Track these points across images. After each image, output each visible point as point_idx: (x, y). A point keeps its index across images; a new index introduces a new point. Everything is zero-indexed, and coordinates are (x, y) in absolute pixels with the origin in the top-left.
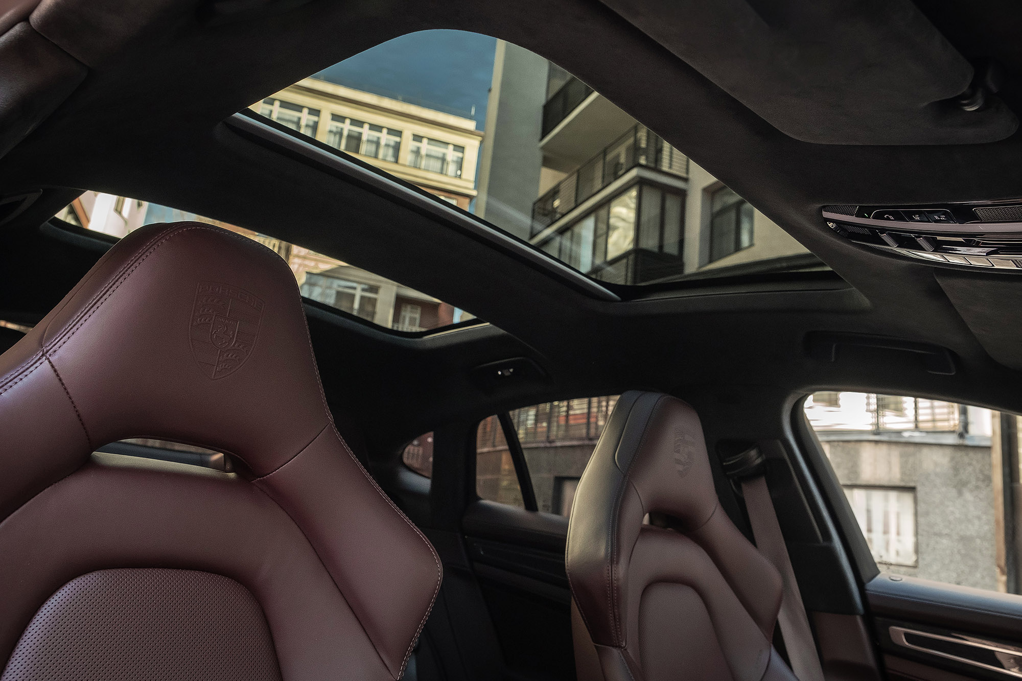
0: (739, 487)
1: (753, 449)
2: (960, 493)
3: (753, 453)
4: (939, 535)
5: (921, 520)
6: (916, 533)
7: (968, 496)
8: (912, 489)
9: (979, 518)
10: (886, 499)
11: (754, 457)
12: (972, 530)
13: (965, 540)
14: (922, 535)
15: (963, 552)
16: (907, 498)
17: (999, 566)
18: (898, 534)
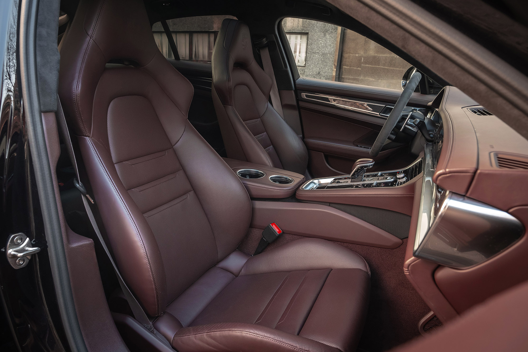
0: (259, 51)
1: (265, 38)
2: (325, 35)
3: (264, 39)
4: (315, 53)
5: (309, 47)
6: (306, 53)
7: (328, 36)
8: (307, 34)
9: (330, 45)
10: (296, 38)
11: (265, 41)
12: (327, 51)
13: (324, 54)
14: (308, 53)
15: (323, 59)
16: (305, 38)
17: (334, 65)
18: (300, 52)
